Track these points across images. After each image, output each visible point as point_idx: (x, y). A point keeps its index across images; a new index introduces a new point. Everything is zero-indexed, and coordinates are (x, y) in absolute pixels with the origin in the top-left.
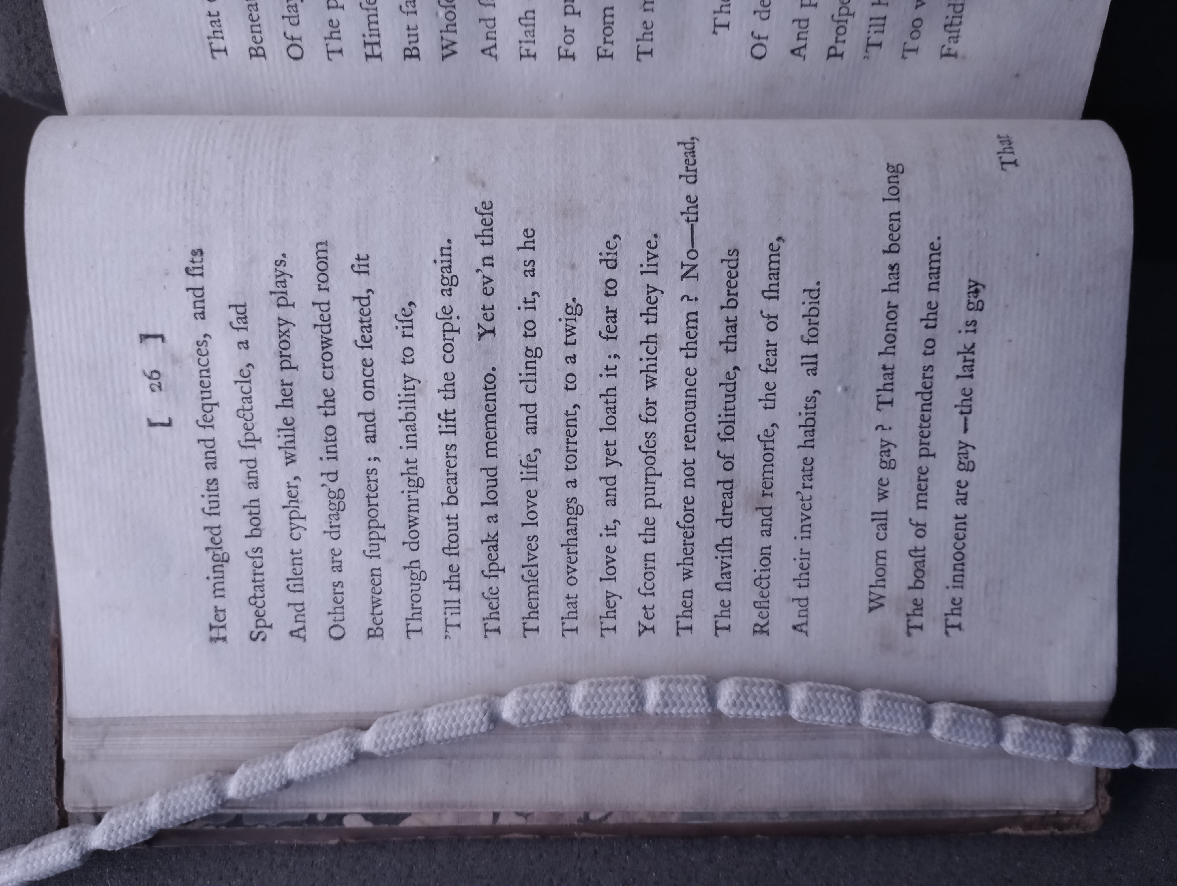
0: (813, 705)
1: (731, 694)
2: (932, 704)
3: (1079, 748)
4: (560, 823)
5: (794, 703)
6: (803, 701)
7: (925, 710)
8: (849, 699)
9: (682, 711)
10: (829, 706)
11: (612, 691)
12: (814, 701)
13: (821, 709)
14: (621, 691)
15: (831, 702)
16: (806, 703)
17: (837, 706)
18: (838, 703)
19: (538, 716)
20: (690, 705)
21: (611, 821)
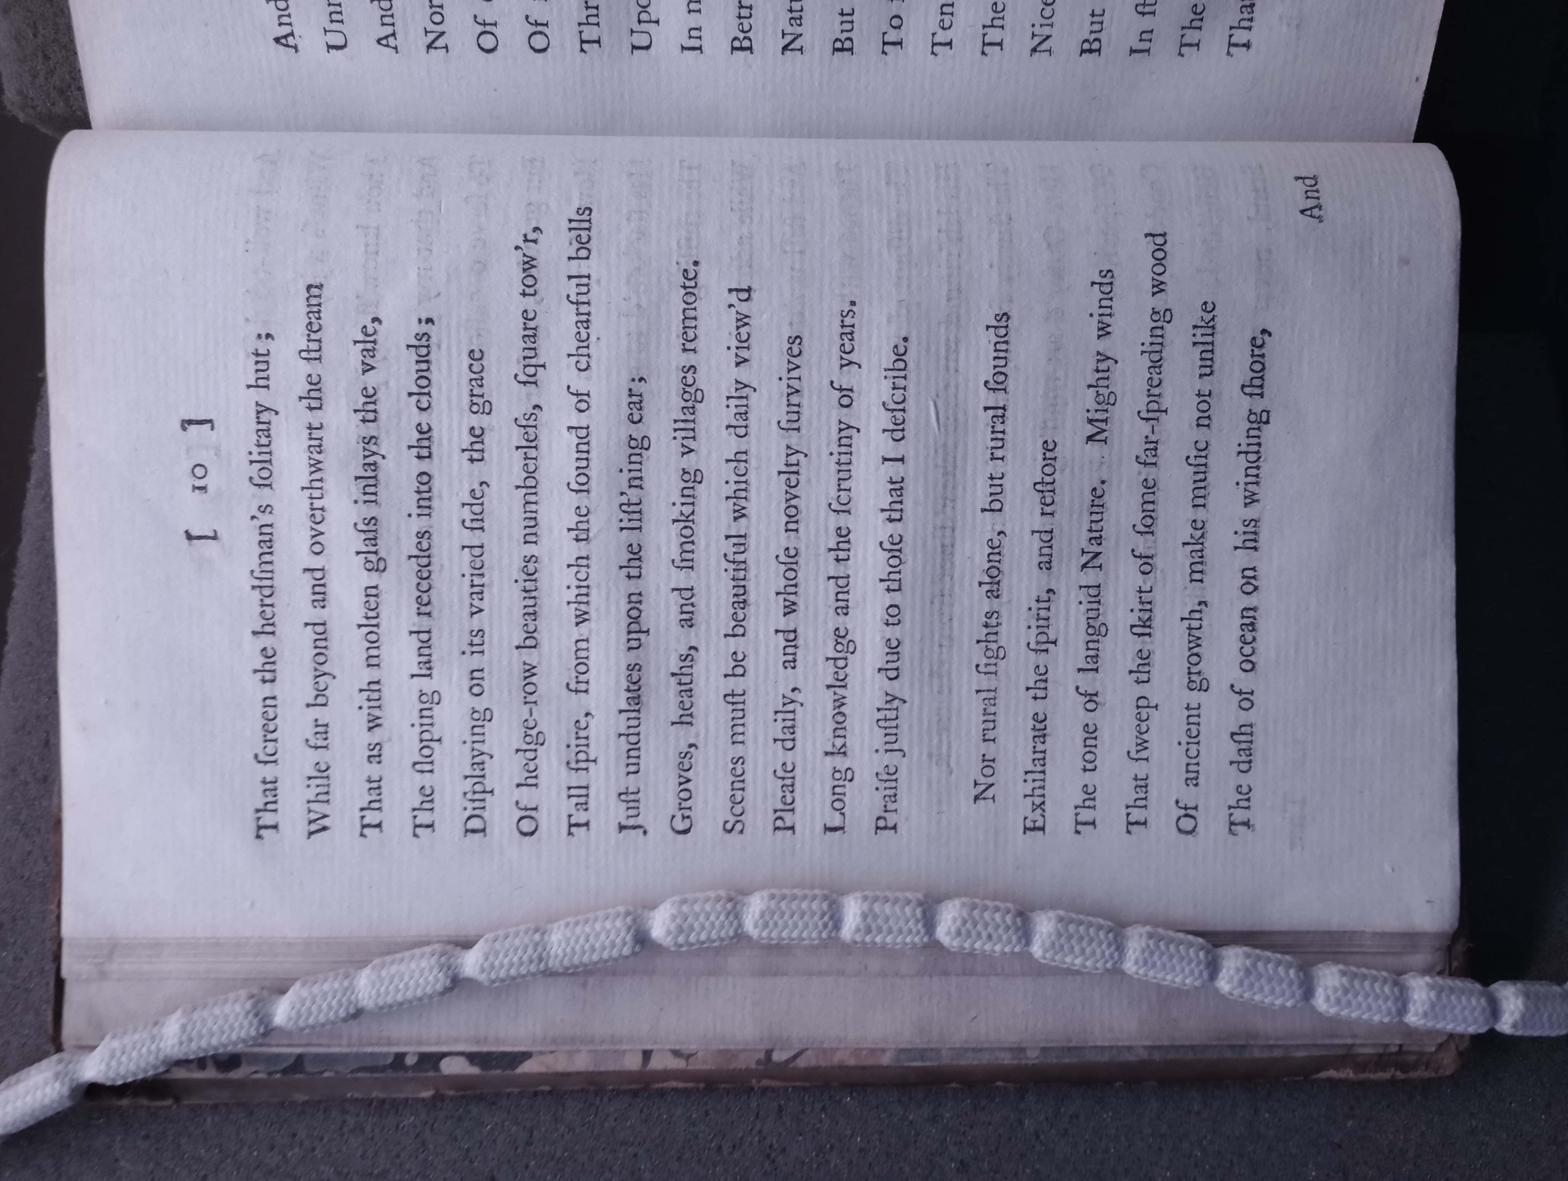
0: (1062, 940)
1: (955, 920)
2: (1220, 949)
3: (1418, 1004)
4: (732, 1067)
5: (1037, 936)
6: (1050, 935)
7: (1210, 957)
8: (1111, 936)
9: (889, 939)
10: (1084, 944)
11: (799, 907)
12: (1065, 935)
13: (1072, 947)
14: (810, 908)
15: (1086, 939)
16: (1053, 938)
17: (1094, 945)
18: (1096, 940)
19: (699, 934)
20: (900, 932)
21: (801, 1063)
